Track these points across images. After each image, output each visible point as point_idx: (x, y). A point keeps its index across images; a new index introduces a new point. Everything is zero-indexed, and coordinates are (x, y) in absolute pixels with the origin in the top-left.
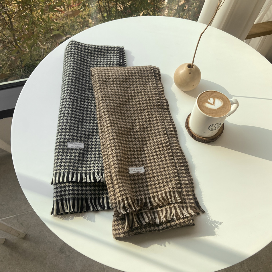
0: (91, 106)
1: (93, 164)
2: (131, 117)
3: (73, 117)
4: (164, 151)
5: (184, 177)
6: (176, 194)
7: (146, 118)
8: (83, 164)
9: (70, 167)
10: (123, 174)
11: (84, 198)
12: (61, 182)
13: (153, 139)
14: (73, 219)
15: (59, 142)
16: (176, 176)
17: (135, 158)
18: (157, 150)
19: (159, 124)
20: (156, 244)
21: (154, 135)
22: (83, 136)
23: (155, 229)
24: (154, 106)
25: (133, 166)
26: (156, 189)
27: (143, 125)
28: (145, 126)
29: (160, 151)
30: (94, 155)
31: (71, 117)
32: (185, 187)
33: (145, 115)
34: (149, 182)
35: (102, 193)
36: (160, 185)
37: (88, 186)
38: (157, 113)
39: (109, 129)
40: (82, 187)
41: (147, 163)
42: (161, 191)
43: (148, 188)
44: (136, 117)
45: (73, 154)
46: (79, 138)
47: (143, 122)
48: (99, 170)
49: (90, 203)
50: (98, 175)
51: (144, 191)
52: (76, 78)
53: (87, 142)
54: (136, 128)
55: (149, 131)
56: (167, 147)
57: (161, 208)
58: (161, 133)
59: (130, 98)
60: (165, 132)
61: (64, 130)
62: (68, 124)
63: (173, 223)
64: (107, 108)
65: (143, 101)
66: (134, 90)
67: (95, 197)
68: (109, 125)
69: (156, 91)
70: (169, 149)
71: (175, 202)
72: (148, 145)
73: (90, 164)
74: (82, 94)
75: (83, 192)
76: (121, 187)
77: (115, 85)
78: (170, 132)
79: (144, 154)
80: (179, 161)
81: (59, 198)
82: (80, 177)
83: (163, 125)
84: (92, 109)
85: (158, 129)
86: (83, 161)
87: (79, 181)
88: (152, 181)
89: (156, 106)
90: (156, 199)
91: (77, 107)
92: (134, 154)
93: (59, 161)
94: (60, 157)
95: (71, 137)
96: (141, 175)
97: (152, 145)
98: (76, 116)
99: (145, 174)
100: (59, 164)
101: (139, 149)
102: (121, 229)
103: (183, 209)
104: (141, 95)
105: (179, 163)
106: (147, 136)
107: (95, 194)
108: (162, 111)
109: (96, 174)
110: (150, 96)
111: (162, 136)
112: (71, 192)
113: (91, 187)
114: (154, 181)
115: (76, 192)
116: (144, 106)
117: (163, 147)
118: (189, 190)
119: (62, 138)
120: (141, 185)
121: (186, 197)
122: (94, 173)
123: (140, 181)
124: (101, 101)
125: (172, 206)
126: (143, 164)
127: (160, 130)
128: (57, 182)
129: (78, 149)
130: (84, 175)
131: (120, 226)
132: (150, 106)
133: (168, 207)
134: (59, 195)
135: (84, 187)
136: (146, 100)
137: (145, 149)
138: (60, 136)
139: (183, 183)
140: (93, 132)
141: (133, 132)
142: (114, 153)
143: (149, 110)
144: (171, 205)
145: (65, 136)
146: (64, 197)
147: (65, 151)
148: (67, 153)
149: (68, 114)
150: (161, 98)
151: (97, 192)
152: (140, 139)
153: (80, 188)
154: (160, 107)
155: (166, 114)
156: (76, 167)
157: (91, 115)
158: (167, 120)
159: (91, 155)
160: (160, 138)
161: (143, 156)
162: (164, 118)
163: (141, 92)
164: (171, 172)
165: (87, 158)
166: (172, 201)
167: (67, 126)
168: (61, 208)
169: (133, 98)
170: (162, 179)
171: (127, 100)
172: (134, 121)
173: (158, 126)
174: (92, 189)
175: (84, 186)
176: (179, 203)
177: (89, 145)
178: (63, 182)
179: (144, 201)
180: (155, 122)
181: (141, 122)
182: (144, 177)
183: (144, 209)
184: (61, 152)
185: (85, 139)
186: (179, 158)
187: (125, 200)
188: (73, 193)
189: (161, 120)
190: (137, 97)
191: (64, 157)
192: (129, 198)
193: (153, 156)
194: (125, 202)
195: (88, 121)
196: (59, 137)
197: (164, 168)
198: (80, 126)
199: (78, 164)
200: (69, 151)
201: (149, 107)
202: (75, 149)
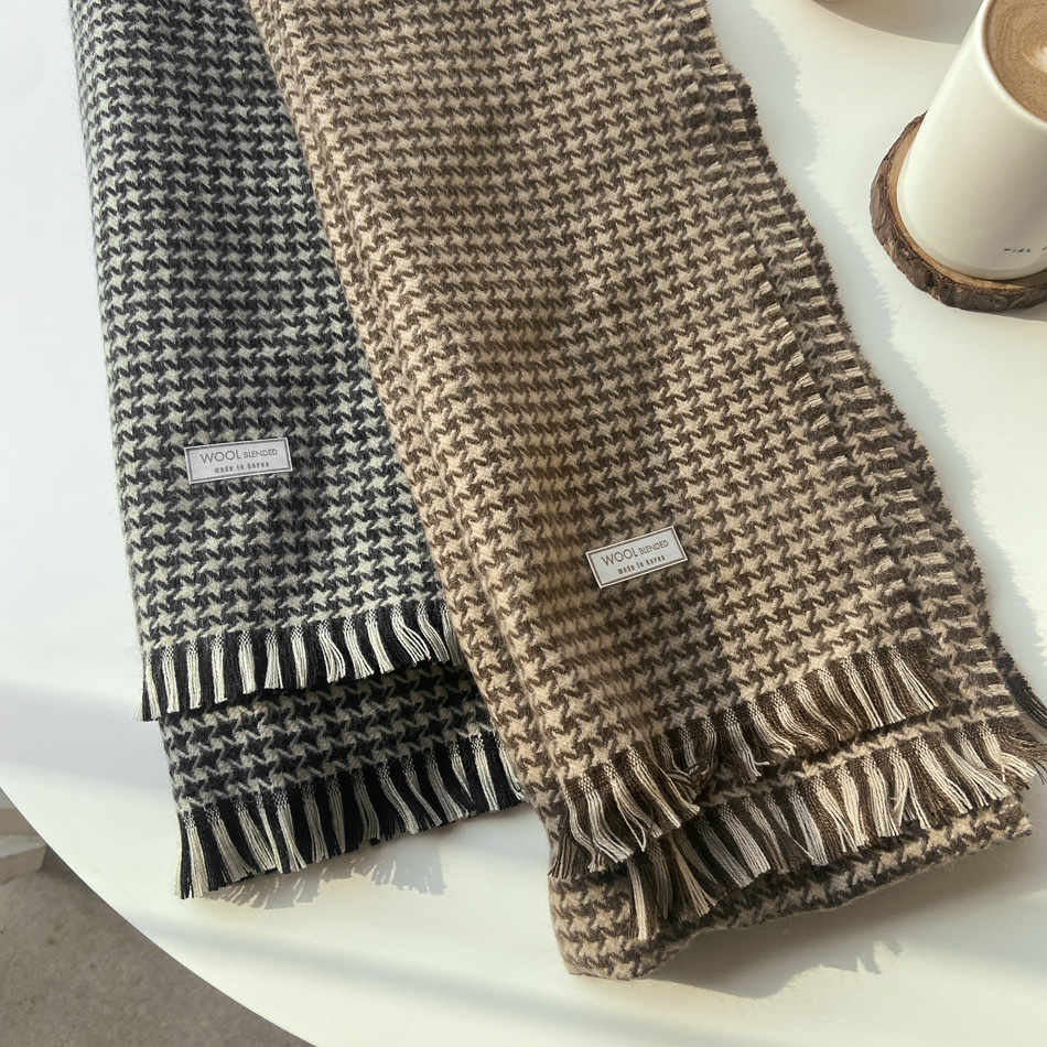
0: (286, 192)
1: (367, 558)
2: (539, 224)
3: (190, 284)
4: (778, 408)
5: (925, 548)
6: (900, 666)
7: (631, 219)
8: (305, 568)
9: (233, 602)
10: (562, 604)
11: (355, 770)
12: (195, 703)
13: (698, 346)
14: (317, 894)
15: (132, 460)
16: (879, 554)
17: (612, 483)
18: (736, 408)
19: (720, 243)
20: (821, 967)
21: (696, 315)
22: (273, 392)
23: (809, 899)
24: (667, 127)
25: (608, 534)
26: (770, 654)
27: (622, 264)
28: (636, 271)
29: (751, 413)
30: (361, 500)
31: (177, 284)
32: (942, 613)
33: (625, 201)
34: (721, 617)
35: (456, 716)
36: (790, 623)
37: (363, 695)
38: (693, 172)
39: (425, 333)
40: (328, 708)
41: (688, 503)
42: (802, 658)
43: (718, 653)
44: (572, 223)
45: (237, 521)
46: (250, 412)
47: (617, 244)
48: (408, 592)
49: (394, 792)
50: (412, 623)
51: (699, 672)
52: (157, 24)
53: (305, 425)
54: (587, 294)
55: (666, 295)
56: (795, 380)
57: (824, 765)
58: (741, 300)
59: (515, 98)
60: (766, 287)
61: (148, 379)
62: (168, 333)
63: (913, 849)
64: (388, 194)
65: (595, 106)
66: (530, 44)
67: (417, 748)
68: (419, 304)
69: (667, 29)
70: (807, 392)
71: (900, 717)
72: (676, 389)
73: (353, 561)
74: (211, 122)
75: (340, 739)
76: (570, 693)
77: (407, 30)
78: (792, 283)
79: (662, 446)
80: (877, 457)
81: (206, 797)
82: (304, 655)
83: (746, 243)
84: (291, 213)
85: (719, 275)
86: (303, 548)
87: (302, 681)
88: (739, 606)
89: (684, 129)
90: (784, 714)
91: (199, 212)
92: (603, 462)
93: (161, 574)
94: (160, 551)
95: (199, 414)
96: (668, 578)
97: (697, 380)
98: (204, 270)
99: (689, 573)
100: (161, 596)
101: (624, 425)
102: (611, 933)
103: (958, 750)
104: (581, 69)
105: (881, 469)
106: (655, 330)
107: (411, 736)
108: (724, 151)
109: (398, 622)
110: (636, 66)
111: (748, 318)
112: (270, 756)
113: (382, 701)
114: (750, 602)
115: (299, 751)
116: (606, 144)
117: (766, 385)
118: (966, 624)
119: (149, 429)
120: (676, 643)
121: (959, 673)
122: (384, 616)
123: (668, 620)
124: (341, 149)
125: (887, 741)
126: (666, 512)
127: (734, 280)
128: (173, 706)
129: (258, 484)
130: (325, 638)
131: (603, 919)
132: (647, 131)
133: (861, 751)
134: (202, 782)
135: (343, 707)
136: (614, 99)
137: (661, 414)
138: (130, 417)
139: (923, 587)
140: (330, 359)
141: (573, 320)
142: (487, 483)
143: (646, 163)
144: (881, 739)
145: (161, 410)
146: (232, 790)
147: (185, 505)
148: (197, 517)
149: (149, 266)
150: (706, 71)
151: (422, 720)
152: (622, 360)
153: (318, 722)
154: (704, 129)
155: (752, 171)
156: (270, 594)
157: (295, 253)
158: (765, 205)
159: (344, 501)
160: (741, 329)
161: (656, 460)
162: (745, 200)
163: (575, 50)
164: (843, 532)
165: (325, 525)
166: (882, 713)
167: (157, 346)
168: (233, 850)
169: (535, 95)
170: (797, 583)
171: (501, 121)
172: (562, 252)
173: (712, 256)
174: (394, 711)
175: (339, 700)
176: (922, 718)
177: (318, 442)
178: (208, 703)
179: (711, 736)
180: (692, 232)
181: (608, 249)
182: (685, 589)
183: (722, 786)
184: (159, 518)
185: (291, 407)
186: (877, 440)
187: (609, 772)
188: (284, 761)
189: (728, 217)
190: (553, 89)
191: (185, 548)
192: (633, 756)
193: (715, 449)
194: (613, 783)
195: (286, 295)
196: (127, 425)
197: (799, 516)
198: (242, 333)
199: (277, 571)
200: (210, 502)
201: (640, 144)
202: (243, 483)
